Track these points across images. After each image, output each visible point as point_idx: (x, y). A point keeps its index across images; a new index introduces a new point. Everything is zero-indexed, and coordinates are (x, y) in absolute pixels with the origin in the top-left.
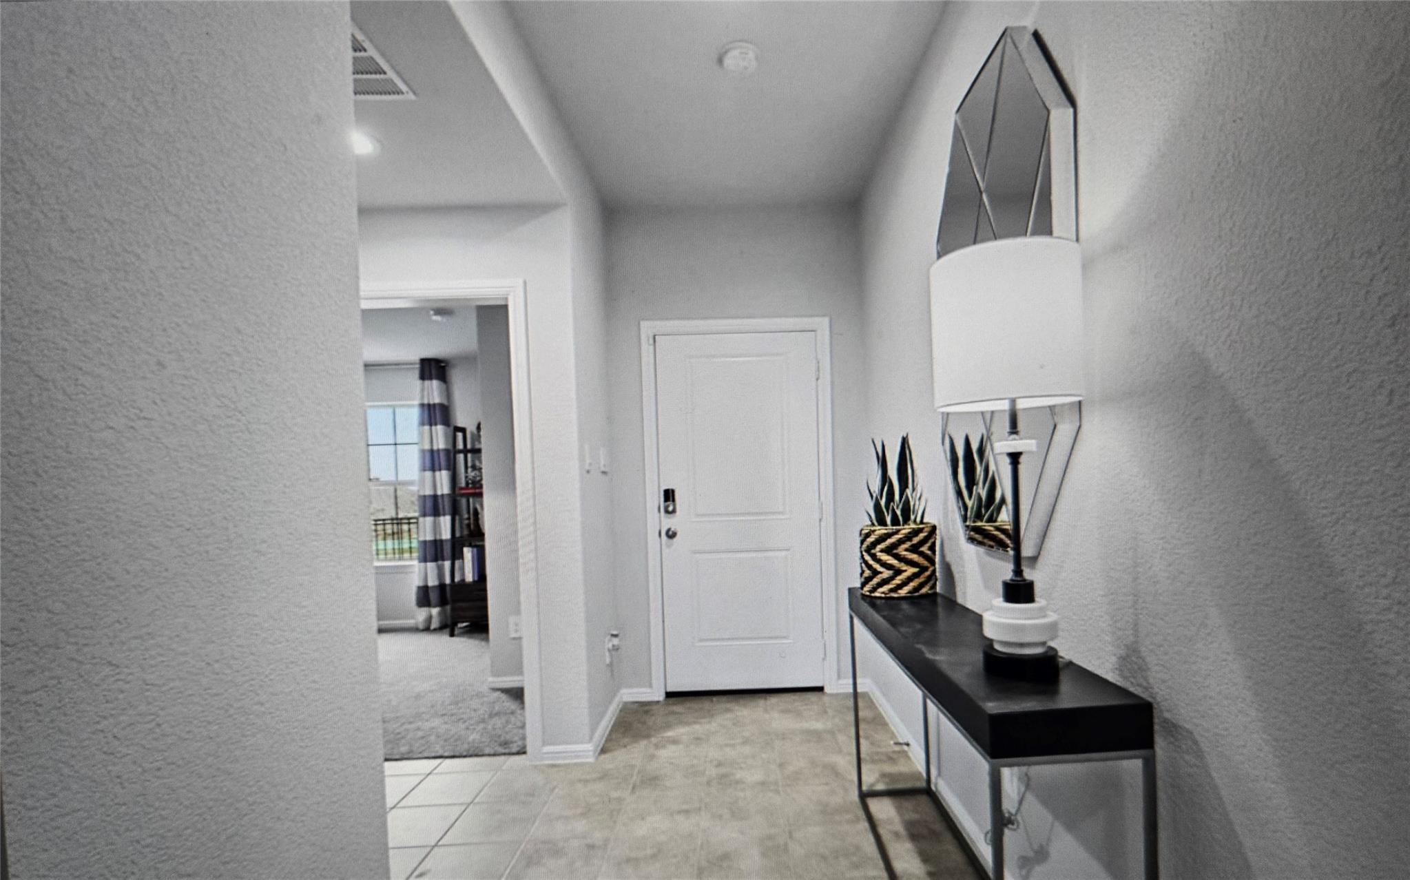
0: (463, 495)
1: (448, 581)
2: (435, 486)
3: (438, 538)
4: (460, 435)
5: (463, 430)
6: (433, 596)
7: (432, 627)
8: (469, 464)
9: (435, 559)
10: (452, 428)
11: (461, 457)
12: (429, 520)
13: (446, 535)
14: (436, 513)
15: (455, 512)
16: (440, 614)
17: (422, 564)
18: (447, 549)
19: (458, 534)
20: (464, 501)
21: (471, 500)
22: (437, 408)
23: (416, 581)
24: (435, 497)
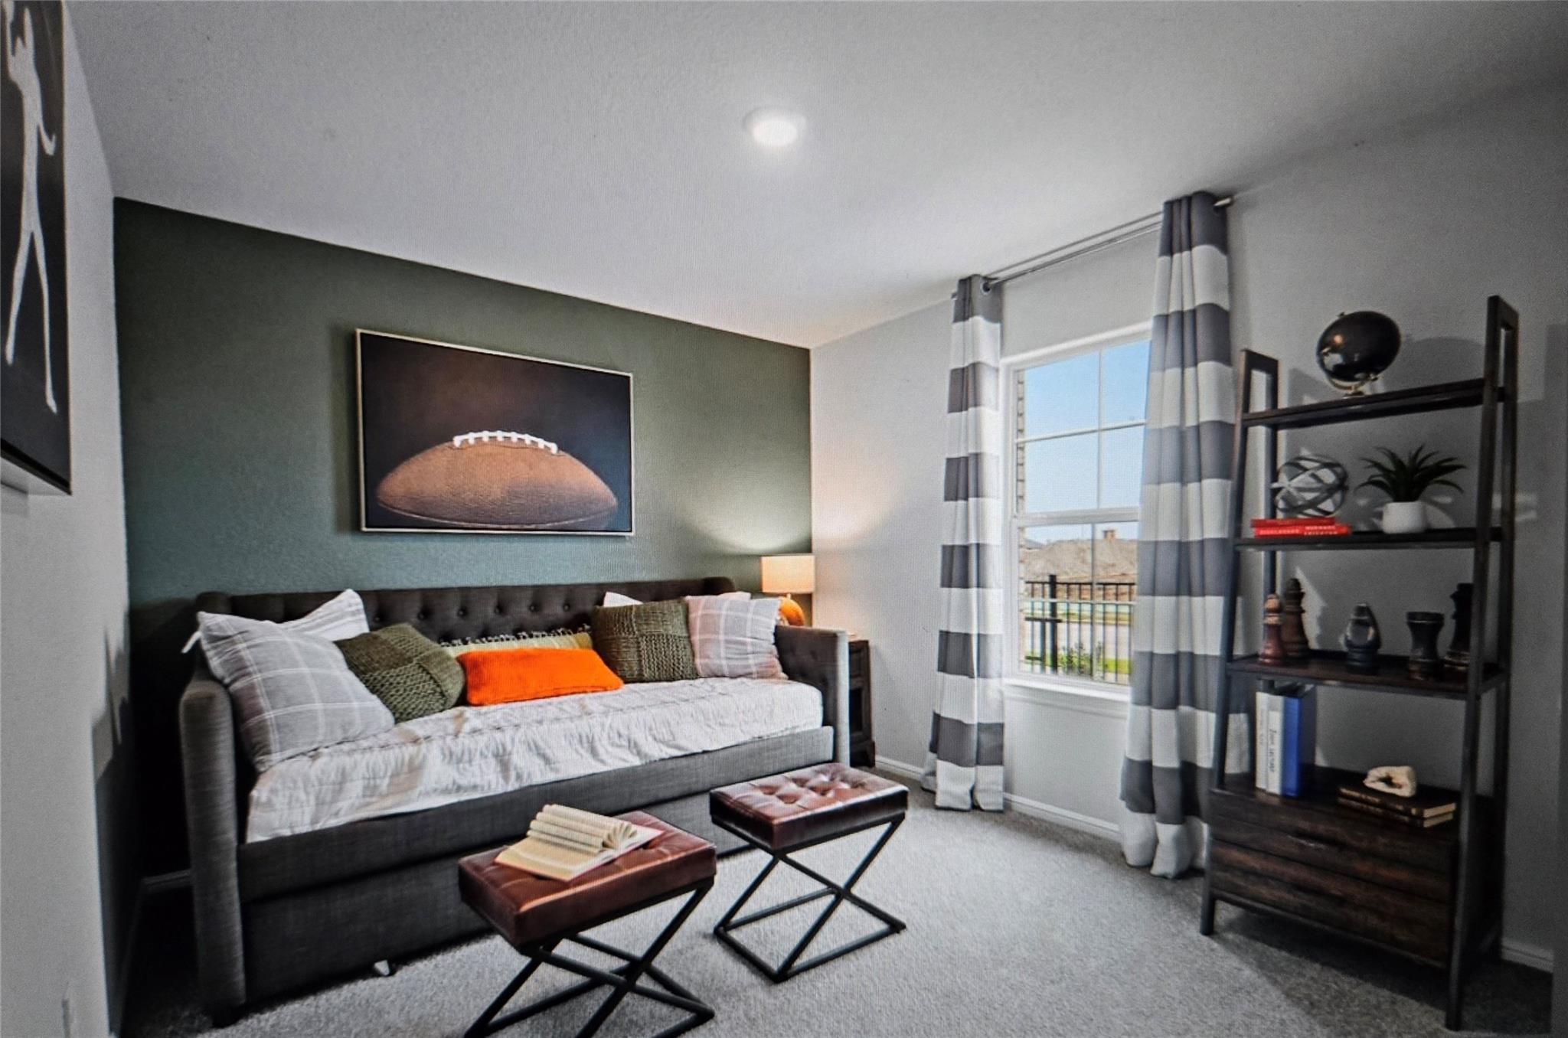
0: (1260, 542)
1: (1205, 759)
2: (1183, 523)
3: (1184, 648)
4: (1260, 379)
5: (1270, 366)
6: (1165, 793)
7: (1158, 868)
8: (1282, 460)
9: (1173, 704)
10: (1241, 361)
11: (1259, 434)
12: (1164, 603)
13: (1209, 644)
14: (1184, 586)
15: (1234, 587)
16: (1178, 841)
17: (1144, 709)
18: (1211, 683)
19: (1239, 651)
20: (1261, 556)
21: (1279, 555)
22: (1201, 319)
23: (1125, 747)
24: (1182, 548)
